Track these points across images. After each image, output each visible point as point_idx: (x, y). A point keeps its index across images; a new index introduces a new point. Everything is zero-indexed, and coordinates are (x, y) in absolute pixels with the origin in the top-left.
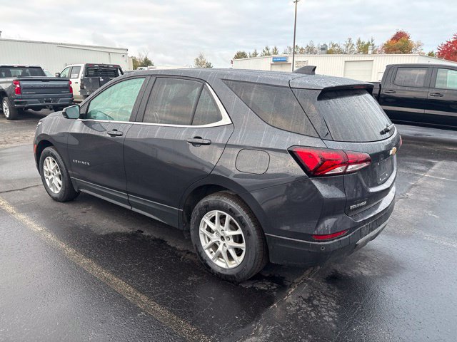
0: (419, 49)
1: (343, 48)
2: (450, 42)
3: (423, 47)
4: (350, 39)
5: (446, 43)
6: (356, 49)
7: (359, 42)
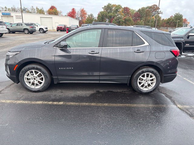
0: (61, 14)
1: (30, 10)
2: (70, 12)
3: (62, 13)
4: (33, 7)
5: (69, 12)
6: (36, 12)
7: (37, 8)
